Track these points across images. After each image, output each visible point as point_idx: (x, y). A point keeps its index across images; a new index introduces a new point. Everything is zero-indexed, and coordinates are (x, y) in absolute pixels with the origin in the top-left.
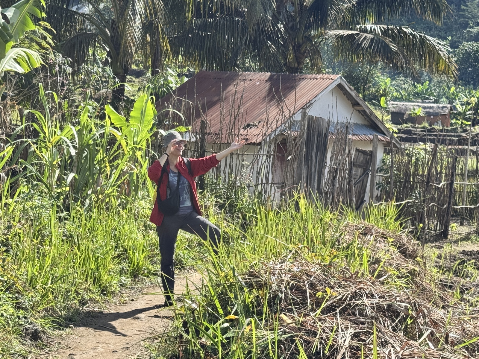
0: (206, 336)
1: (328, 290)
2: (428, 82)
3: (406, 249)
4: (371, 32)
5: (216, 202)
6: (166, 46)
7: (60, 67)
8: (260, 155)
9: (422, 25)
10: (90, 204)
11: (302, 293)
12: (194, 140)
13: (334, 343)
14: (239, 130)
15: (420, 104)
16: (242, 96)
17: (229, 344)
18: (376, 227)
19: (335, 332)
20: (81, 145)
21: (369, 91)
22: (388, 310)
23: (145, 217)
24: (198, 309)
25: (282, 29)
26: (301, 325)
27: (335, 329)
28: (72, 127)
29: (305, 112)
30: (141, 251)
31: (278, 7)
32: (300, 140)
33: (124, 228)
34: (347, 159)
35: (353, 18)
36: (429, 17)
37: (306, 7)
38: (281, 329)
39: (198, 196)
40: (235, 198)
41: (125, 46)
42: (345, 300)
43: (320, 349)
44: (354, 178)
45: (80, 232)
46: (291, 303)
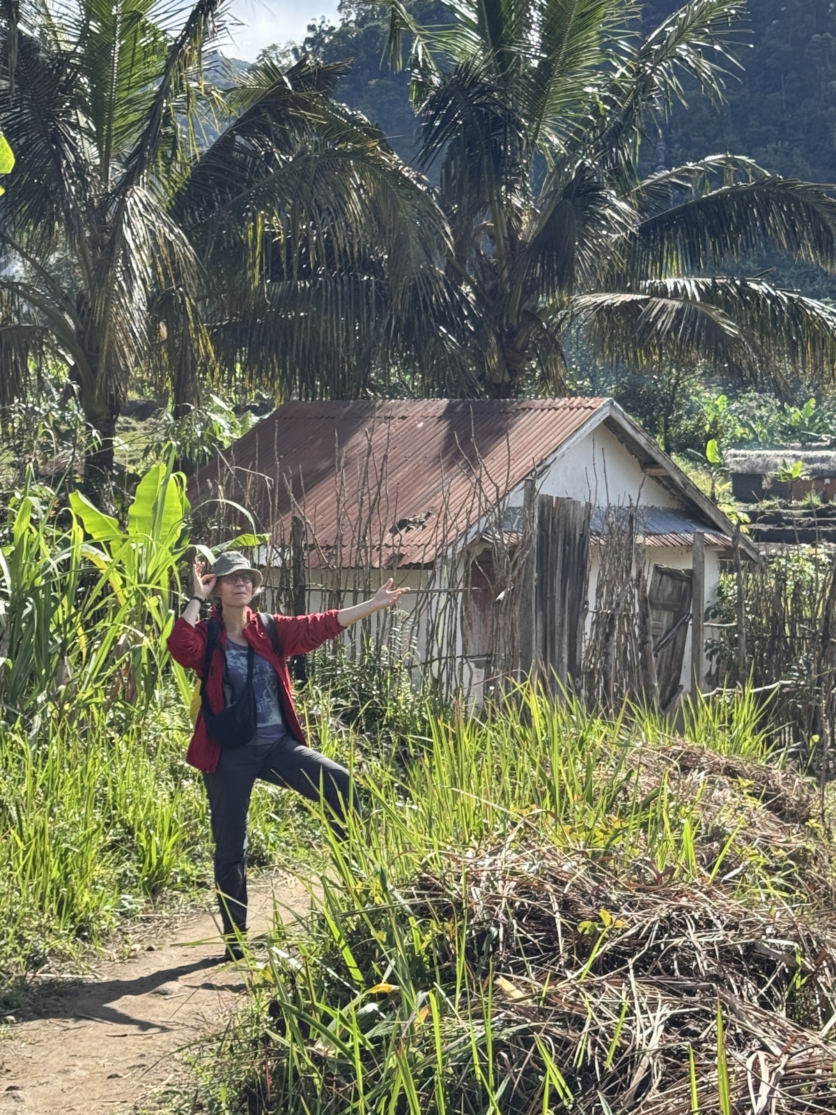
0: (324, 1036)
1: (605, 915)
2: (813, 402)
3: (783, 799)
4: (675, 294)
5: (335, 706)
6: (205, 346)
8: (432, 591)
9: (792, 269)
10: (44, 725)
11: (543, 924)
12: (278, 562)
13: (625, 1042)
14: (382, 535)
15: (798, 453)
16: (385, 457)
17: (381, 1053)
18: (708, 752)
19: (627, 1015)
20: (17, 589)
21: (679, 427)
22: (747, 957)
23: (171, 749)
24: (303, 971)
25: (472, 297)
26: (547, 1002)
27: (625, 1009)
29: (533, 488)
30: (166, 831)
31: (458, 247)
32: (523, 553)
33: (124, 778)
34: (636, 592)
35: (633, 265)
36: (808, 254)
37: (523, 243)
38: (499, 1013)
39: (293, 693)
40: (379, 696)
41: (111, 352)
42: (646, 937)
43: (592, 1057)
44: (654, 636)
45: (22, 793)
46: (519, 950)
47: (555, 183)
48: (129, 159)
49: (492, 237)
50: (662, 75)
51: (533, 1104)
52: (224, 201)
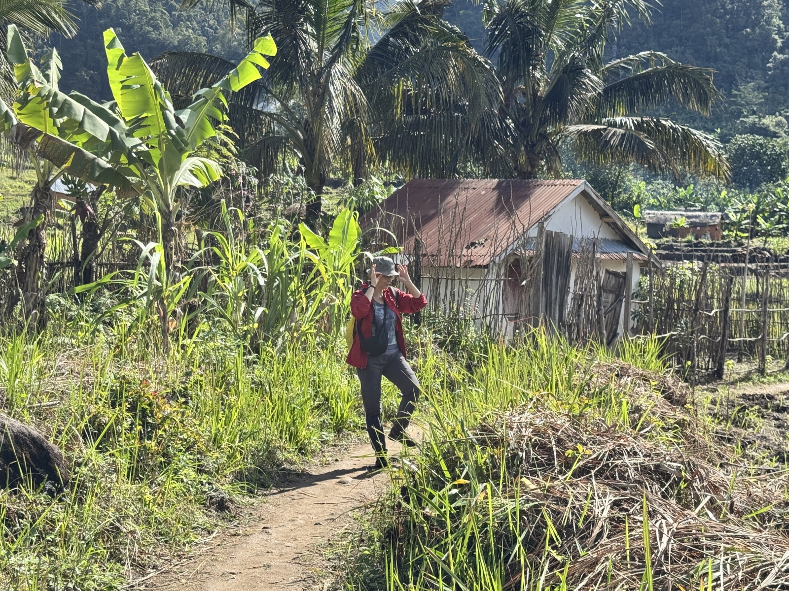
0: (430, 505)
1: (579, 447)
2: (692, 186)
3: (672, 393)
4: (621, 126)
5: (435, 339)
6: (371, 149)
7: (244, 178)
8: (487, 280)
9: (683, 115)
10: (283, 343)
11: (547, 451)
13: (590, 513)
14: (462, 250)
15: (683, 213)
16: (465, 208)
17: (459, 515)
18: (633, 367)
19: (591, 499)
20: (271, 272)
21: (619, 198)
22: (655, 472)
24: (419, 472)
25: (512, 125)
26: (548, 491)
27: (590, 496)
28: (261, 251)
29: (543, 227)
30: (346, 400)
31: (506, 98)
32: (536, 261)
33: (324, 372)
34: (595, 283)
35: (599, 110)
36: (694, 106)
37: (541, 97)
38: (522, 496)
40: (458, 334)
41: (321, 151)
42: (601, 460)
43: (572, 520)
44: (604, 307)
45: (272, 378)
46: (534, 464)
47: (559, 66)
48: (334, 50)
49: (524, 94)
50: (618, 8)
51: (540, 543)
52: (383, 72)
